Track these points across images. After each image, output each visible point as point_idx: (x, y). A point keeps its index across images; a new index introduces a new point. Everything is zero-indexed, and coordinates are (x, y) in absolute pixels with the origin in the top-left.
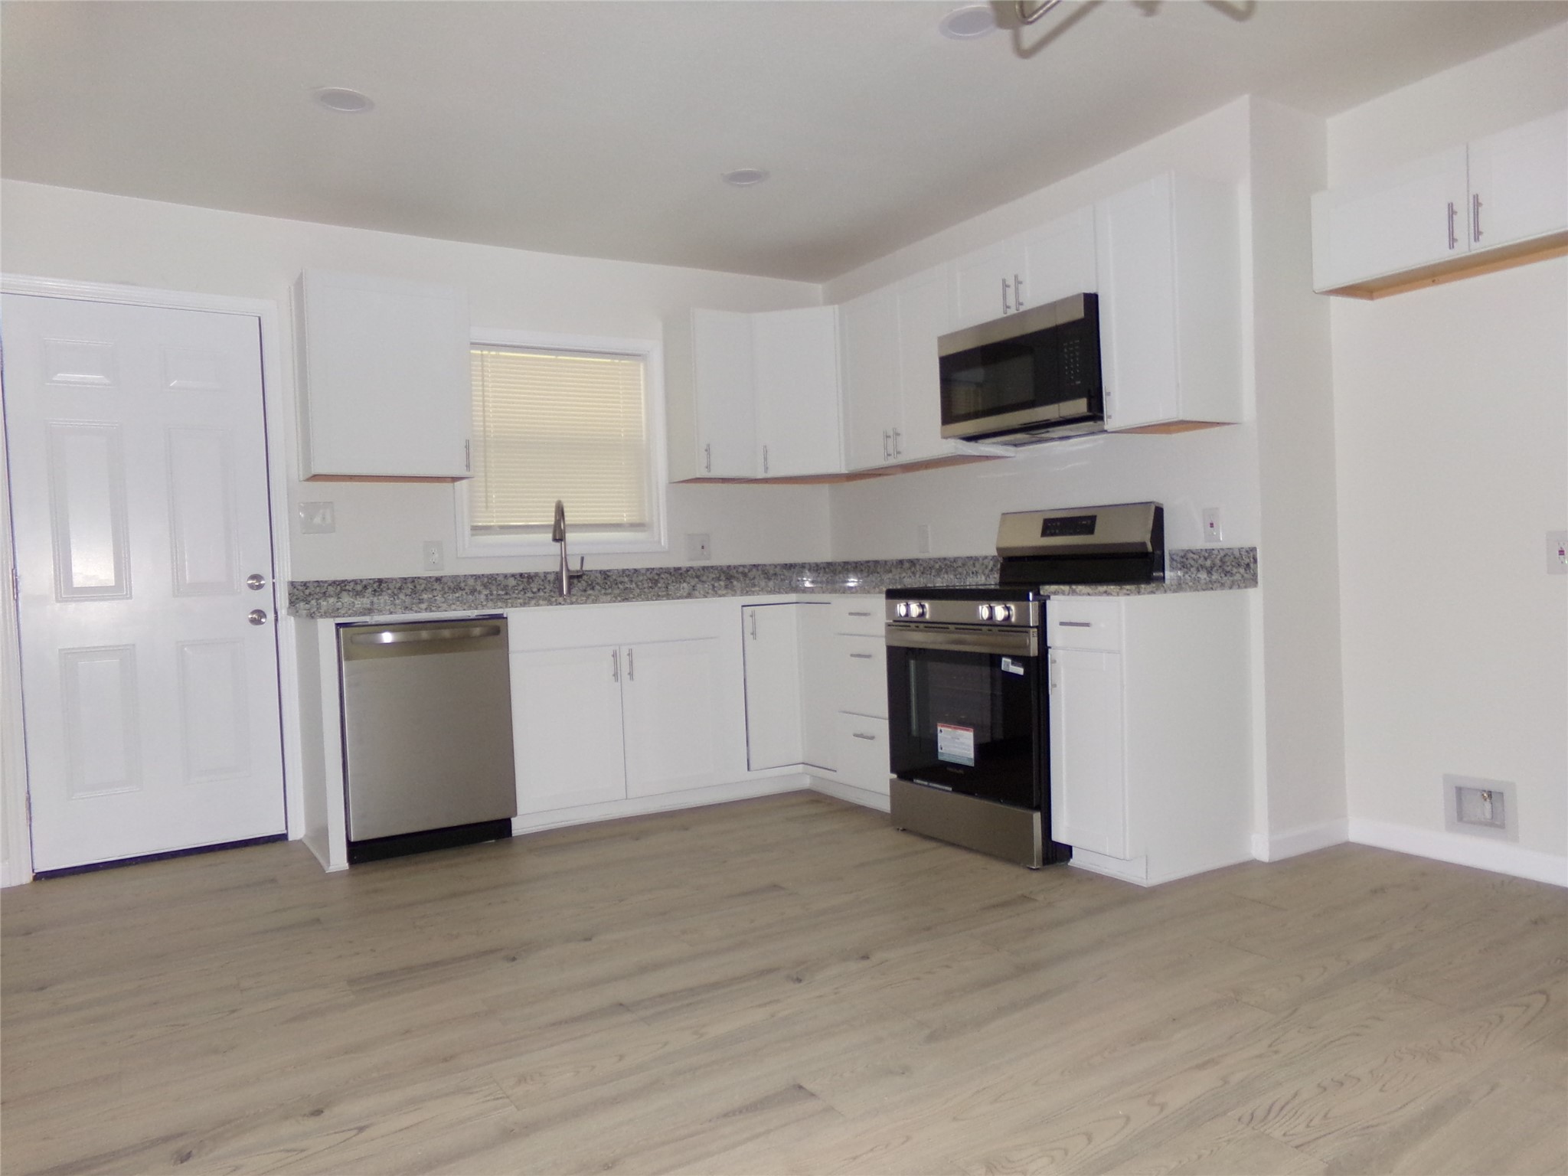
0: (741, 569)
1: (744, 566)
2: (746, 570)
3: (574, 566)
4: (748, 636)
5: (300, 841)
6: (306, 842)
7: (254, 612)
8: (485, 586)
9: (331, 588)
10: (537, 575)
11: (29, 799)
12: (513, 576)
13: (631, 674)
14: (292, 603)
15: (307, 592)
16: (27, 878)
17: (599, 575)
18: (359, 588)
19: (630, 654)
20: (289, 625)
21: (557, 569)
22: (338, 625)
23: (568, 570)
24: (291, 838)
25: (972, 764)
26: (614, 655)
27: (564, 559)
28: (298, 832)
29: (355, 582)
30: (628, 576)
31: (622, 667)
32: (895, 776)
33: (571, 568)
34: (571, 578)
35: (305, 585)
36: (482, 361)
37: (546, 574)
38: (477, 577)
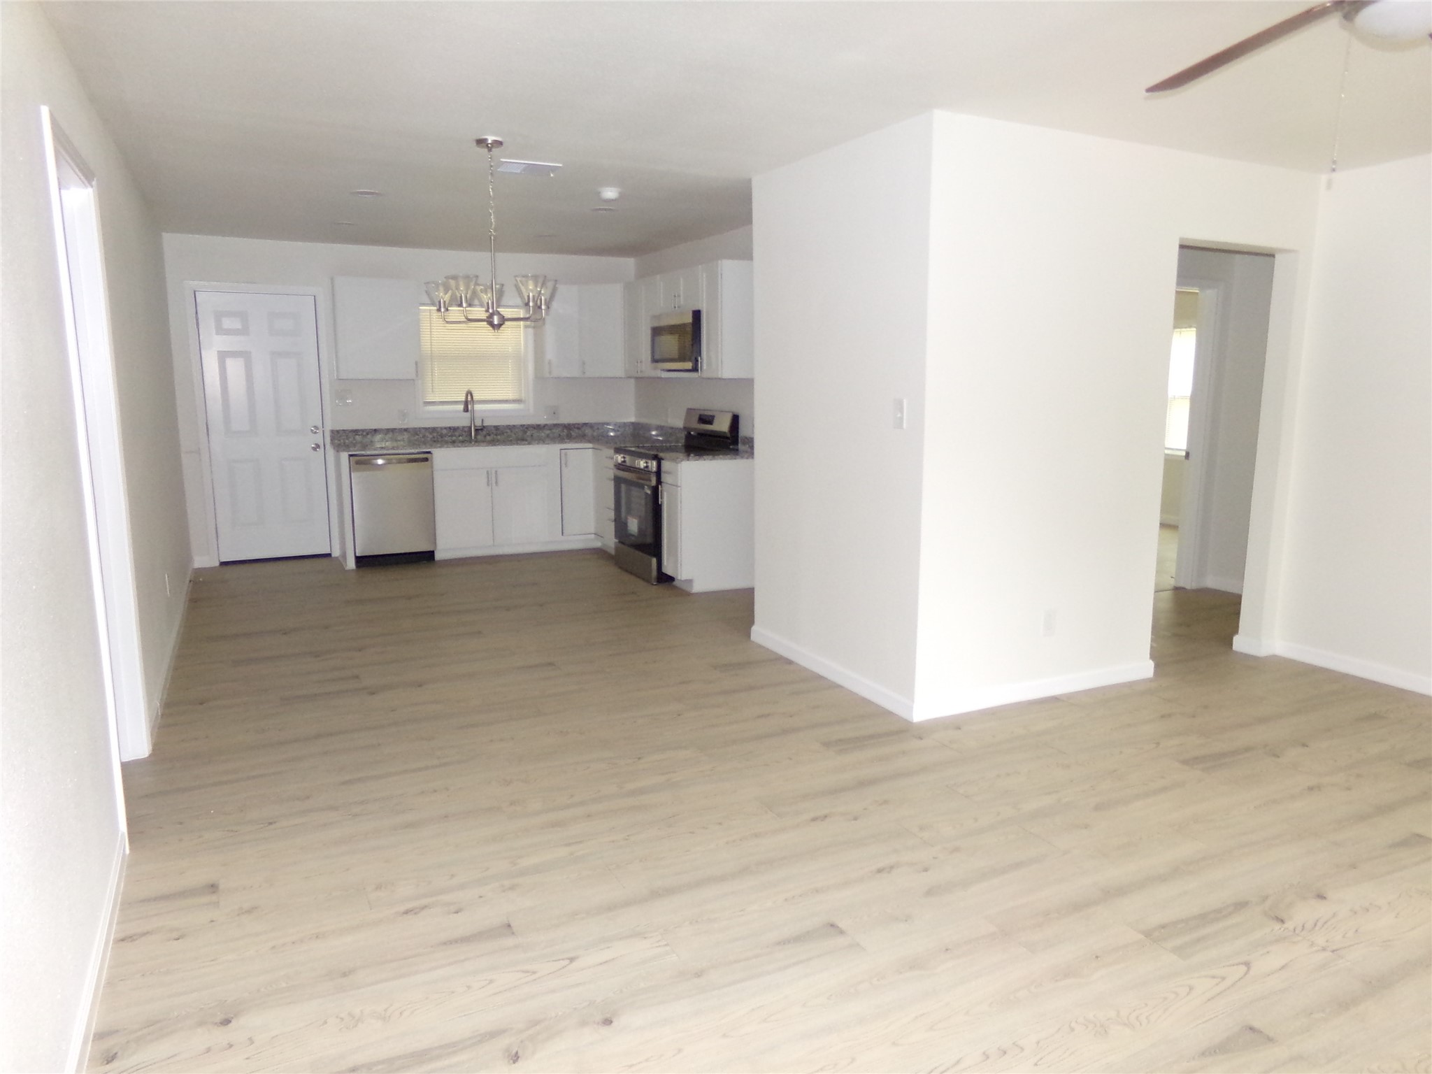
0: (576, 426)
1: (579, 424)
2: (580, 426)
3: (478, 423)
4: (563, 466)
5: (337, 558)
6: (340, 558)
7: (316, 444)
8: (431, 433)
9: (350, 434)
10: (458, 428)
11: (216, 528)
12: (445, 428)
13: (496, 483)
14: (332, 439)
15: (339, 435)
16: (217, 564)
17: (493, 428)
18: (365, 433)
19: (496, 472)
20: (331, 452)
21: (469, 425)
22: (351, 456)
23: (475, 426)
24: (333, 556)
25: (636, 534)
26: (488, 473)
27: (473, 419)
28: (336, 553)
29: (363, 431)
30: (510, 429)
31: (492, 478)
32: (617, 541)
33: (476, 424)
34: (476, 430)
35: (338, 431)
36: (430, 313)
37: (464, 427)
38: (426, 429)
